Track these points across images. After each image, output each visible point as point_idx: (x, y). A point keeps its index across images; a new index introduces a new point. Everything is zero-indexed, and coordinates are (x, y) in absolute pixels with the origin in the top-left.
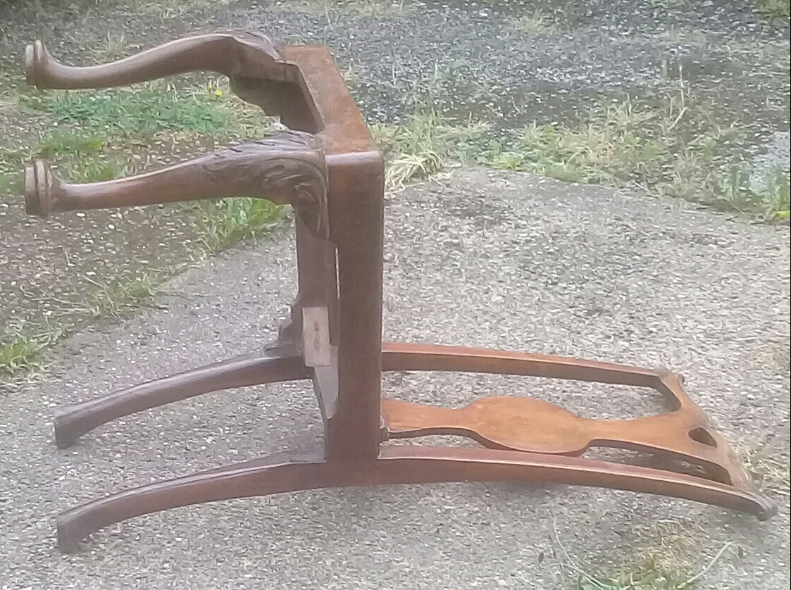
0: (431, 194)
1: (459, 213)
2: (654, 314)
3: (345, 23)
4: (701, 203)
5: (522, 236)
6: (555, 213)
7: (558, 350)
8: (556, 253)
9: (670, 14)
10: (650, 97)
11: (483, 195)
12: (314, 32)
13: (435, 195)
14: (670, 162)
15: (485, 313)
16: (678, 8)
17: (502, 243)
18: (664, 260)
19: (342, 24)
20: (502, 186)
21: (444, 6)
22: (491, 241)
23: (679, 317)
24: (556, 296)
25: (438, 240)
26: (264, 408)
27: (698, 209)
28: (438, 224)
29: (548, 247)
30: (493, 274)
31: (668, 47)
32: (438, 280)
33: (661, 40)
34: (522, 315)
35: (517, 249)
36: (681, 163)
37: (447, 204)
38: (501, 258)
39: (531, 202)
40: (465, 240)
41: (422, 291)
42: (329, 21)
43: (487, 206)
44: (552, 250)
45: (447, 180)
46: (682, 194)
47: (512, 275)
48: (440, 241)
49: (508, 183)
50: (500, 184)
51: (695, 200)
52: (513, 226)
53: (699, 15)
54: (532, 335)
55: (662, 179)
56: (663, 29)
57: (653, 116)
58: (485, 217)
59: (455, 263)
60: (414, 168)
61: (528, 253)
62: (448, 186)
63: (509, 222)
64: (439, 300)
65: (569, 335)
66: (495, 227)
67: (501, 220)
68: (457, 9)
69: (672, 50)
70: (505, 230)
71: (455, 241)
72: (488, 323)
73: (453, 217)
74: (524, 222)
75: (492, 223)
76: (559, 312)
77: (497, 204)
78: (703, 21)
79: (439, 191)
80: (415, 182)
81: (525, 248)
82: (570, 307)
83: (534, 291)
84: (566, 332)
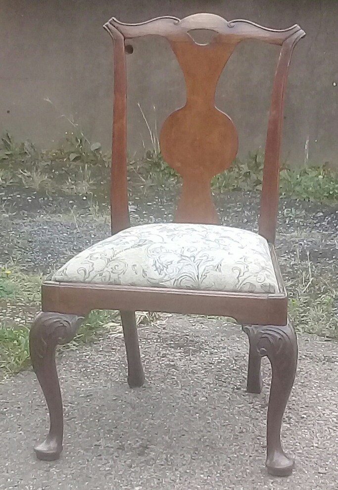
0: (153, 334)
1: (172, 345)
2: (304, 406)
3: (88, 227)
4: (327, 337)
5: (215, 359)
6: (235, 344)
7: (244, 430)
8: (238, 369)
9: (296, 221)
10: (289, 272)
11: (187, 334)
12: (67, 234)
13: (157, 334)
14: (305, 312)
15: (195, 408)
16: (301, 217)
17: (203, 364)
18: (307, 373)
19: (85, 229)
20: (199, 328)
21: (150, 217)
22: (195, 362)
23: (320, 408)
24: (240, 397)
25: (161, 363)
26: (55, 473)
27: (325, 341)
28: (159, 353)
29: (232, 366)
30: (198, 384)
31: (297, 241)
32: (163, 388)
33: (292, 237)
34: (220, 409)
35: (213, 367)
36: (313, 312)
37: (165, 340)
38: (203, 373)
39: (219, 338)
40: (179, 363)
41: (153, 395)
42: (77, 227)
43: (190, 341)
44: (235, 368)
45: (164, 325)
46: (315, 331)
47: (211, 384)
48: (162, 363)
49: (203, 326)
50: (198, 327)
51: (323, 335)
52: (209, 353)
53: (315, 222)
54: (227, 421)
55: (301, 323)
56: (293, 230)
57: (292, 283)
58: (191, 348)
59: (173, 377)
60: (142, 318)
61: (220, 370)
62: (164, 329)
63: (206, 350)
64: (165, 401)
65: (251, 421)
66: (198, 354)
67: (201, 349)
68: (160, 219)
69: (300, 243)
70: (204, 356)
71: (172, 363)
72: (197, 415)
73: (169, 349)
74: (216, 351)
75: (195, 351)
76: (243, 406)
77: (197, 339)
78: (318, 225)
79: (159, 332)
80: (143, 327)
81: (218, 366)
82: (250, 403)
83: (226, 394)
84: (248, 419)
